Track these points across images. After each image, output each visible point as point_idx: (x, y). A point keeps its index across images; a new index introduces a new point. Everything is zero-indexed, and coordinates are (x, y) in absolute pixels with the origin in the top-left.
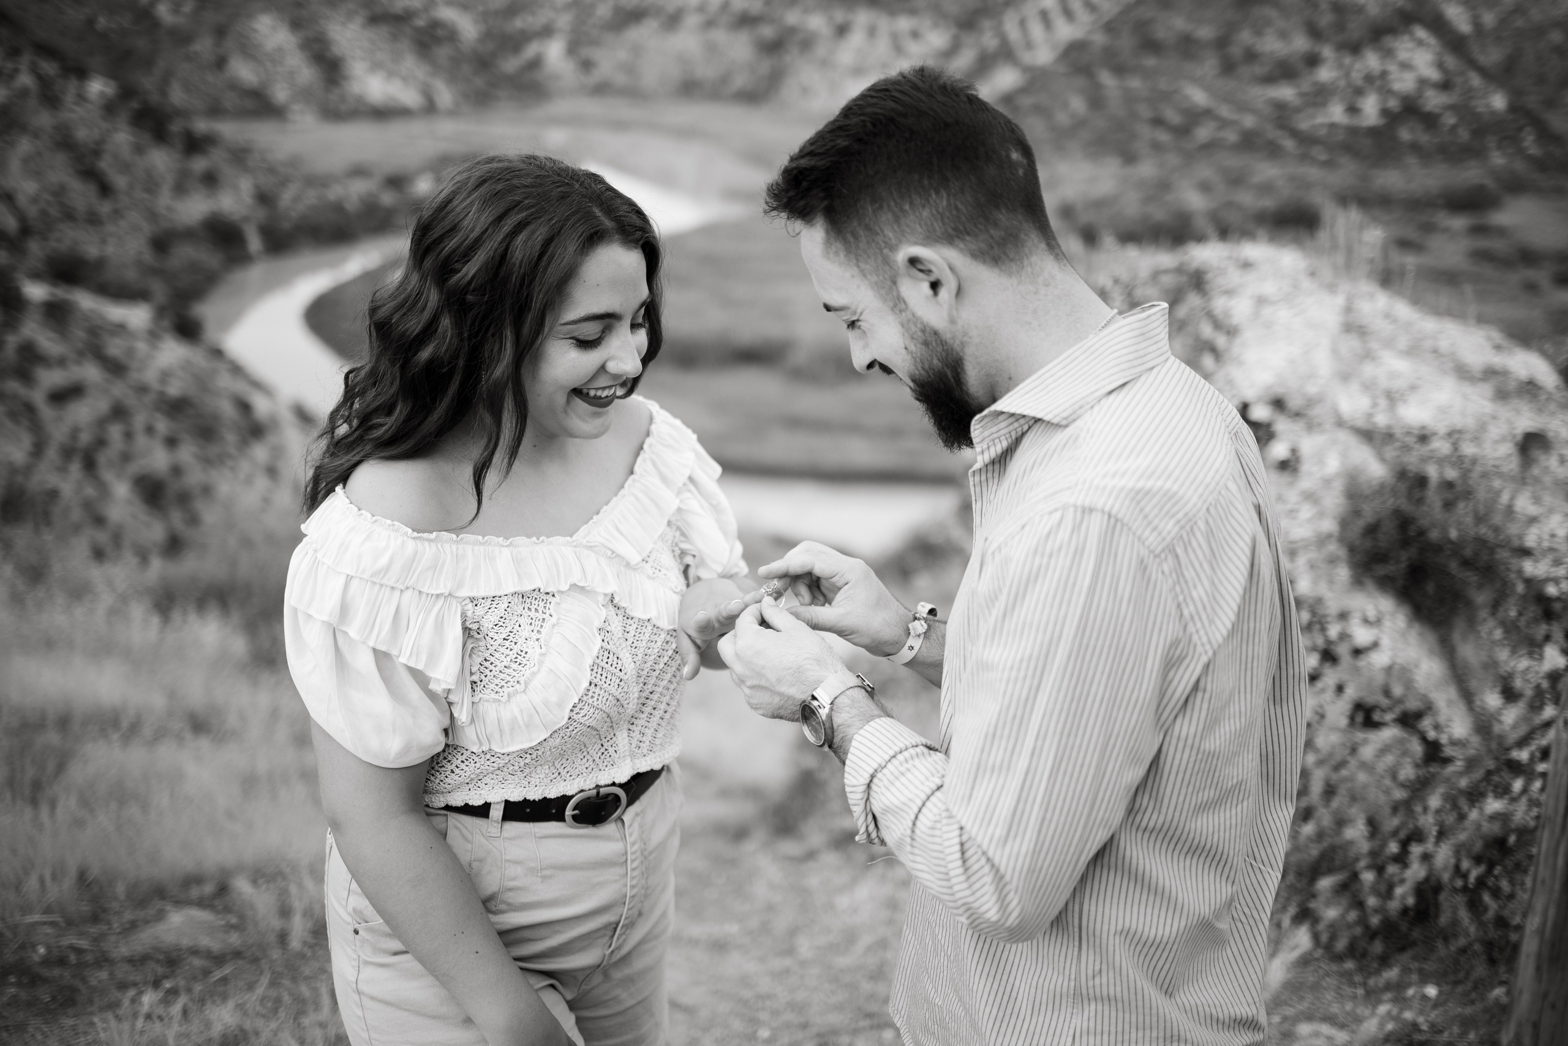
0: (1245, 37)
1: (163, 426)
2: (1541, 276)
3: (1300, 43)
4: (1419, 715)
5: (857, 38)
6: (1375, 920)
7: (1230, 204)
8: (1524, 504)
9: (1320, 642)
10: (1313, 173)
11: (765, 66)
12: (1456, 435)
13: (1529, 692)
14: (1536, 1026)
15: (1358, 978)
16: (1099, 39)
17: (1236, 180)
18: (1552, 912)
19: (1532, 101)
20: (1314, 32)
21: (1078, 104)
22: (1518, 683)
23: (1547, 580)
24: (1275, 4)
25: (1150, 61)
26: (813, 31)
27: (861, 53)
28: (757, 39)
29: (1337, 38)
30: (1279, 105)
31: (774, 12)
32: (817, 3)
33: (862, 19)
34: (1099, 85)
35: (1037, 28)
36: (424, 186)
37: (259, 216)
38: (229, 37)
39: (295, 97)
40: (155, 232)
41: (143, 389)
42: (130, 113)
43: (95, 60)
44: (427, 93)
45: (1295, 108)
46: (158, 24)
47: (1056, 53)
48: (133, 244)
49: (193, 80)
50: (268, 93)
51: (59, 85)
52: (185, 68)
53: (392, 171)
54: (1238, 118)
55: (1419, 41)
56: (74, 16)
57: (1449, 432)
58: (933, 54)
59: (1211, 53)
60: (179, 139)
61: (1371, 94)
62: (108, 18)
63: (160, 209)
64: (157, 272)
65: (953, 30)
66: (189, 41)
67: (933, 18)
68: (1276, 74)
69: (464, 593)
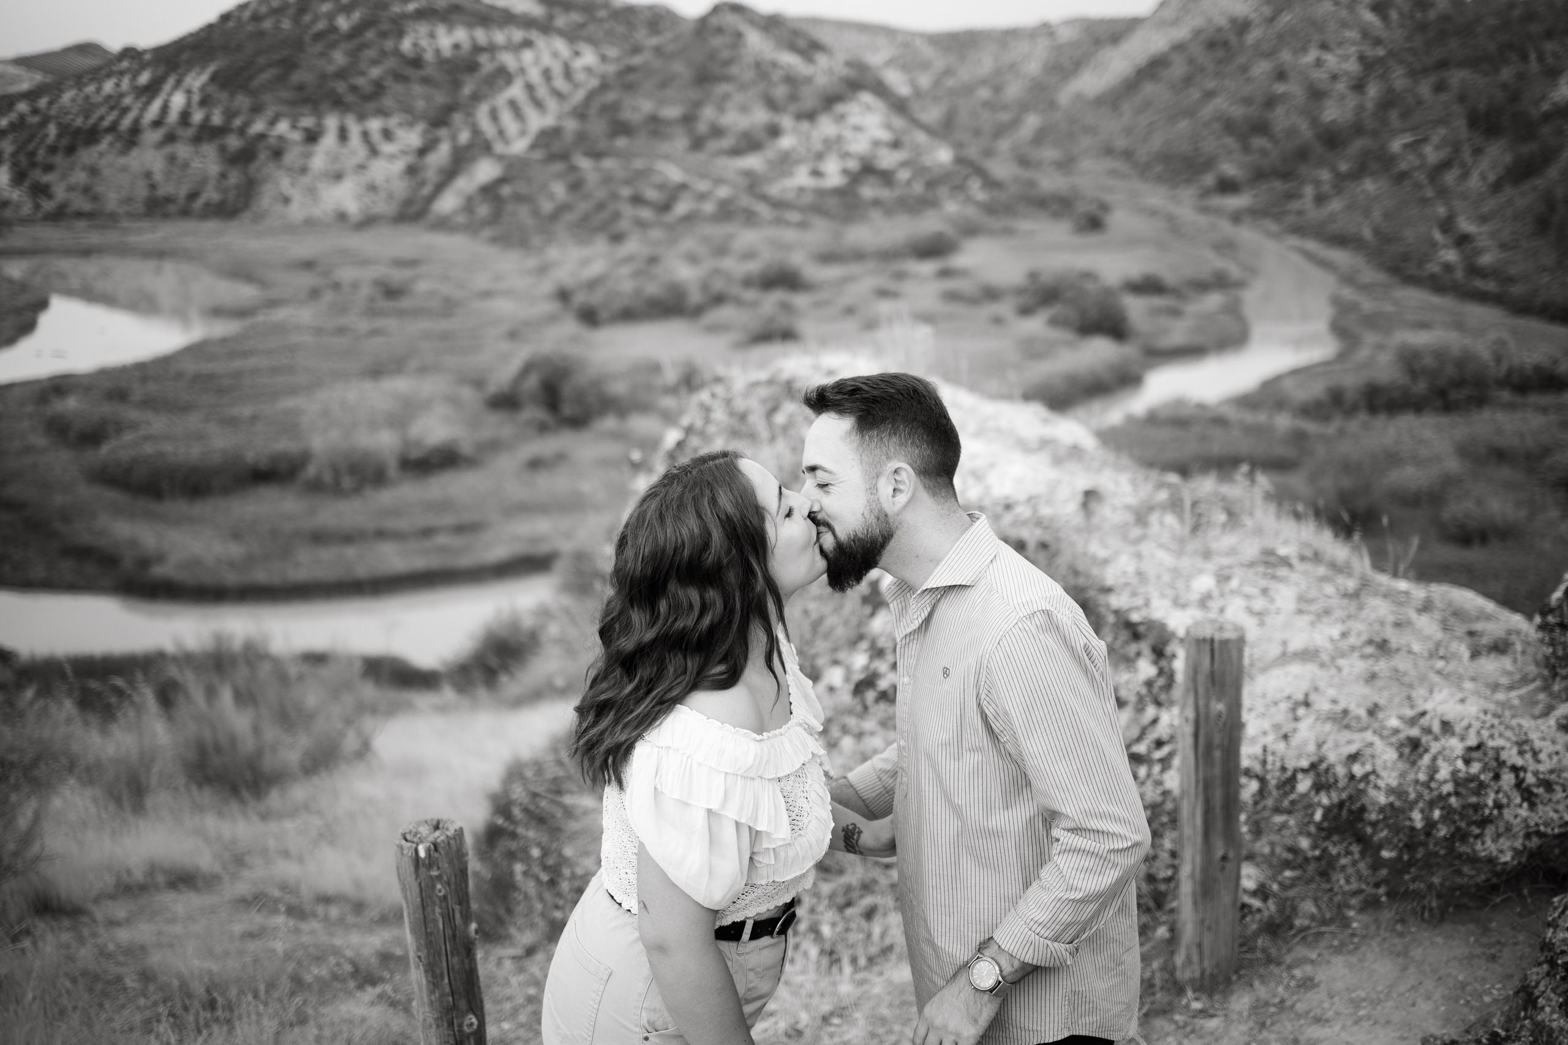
0: (708, 113)
2: (1005, 308)
3: (760, 116)
5: (329, 140)
7: (716, 272)
10: (790, 235)
11: (235, 177)
12: (1031, 500)
13: (1133, 699)
16: (571, 125)
17: (721, 250)
18: (1198, 859)
19: (972, 152)
20: (772, 105)
21: (559, 189)
22: (1123, 693)
23: (1130, 609)
24: (727, 79)
25: (621, 142)
26: (281, 138)
27: (335, 158)
28: (223, 149)
29: (793, 108)
30: (749, 174)
31: (237, 122)
32: (284, 109)
33: (331, 122)
34: (573, 168)
35: (507, 118)
45: (762, 174)
47: (528, 141)
54: (713, 190)
55: (866, 104)
57: (1028, 499)
58: (406, 151)
59: (680, 131)
61: (831, 158)
65: (421, 126)
67: (404, 118)
68: (740, 146)
69: (781, 774)
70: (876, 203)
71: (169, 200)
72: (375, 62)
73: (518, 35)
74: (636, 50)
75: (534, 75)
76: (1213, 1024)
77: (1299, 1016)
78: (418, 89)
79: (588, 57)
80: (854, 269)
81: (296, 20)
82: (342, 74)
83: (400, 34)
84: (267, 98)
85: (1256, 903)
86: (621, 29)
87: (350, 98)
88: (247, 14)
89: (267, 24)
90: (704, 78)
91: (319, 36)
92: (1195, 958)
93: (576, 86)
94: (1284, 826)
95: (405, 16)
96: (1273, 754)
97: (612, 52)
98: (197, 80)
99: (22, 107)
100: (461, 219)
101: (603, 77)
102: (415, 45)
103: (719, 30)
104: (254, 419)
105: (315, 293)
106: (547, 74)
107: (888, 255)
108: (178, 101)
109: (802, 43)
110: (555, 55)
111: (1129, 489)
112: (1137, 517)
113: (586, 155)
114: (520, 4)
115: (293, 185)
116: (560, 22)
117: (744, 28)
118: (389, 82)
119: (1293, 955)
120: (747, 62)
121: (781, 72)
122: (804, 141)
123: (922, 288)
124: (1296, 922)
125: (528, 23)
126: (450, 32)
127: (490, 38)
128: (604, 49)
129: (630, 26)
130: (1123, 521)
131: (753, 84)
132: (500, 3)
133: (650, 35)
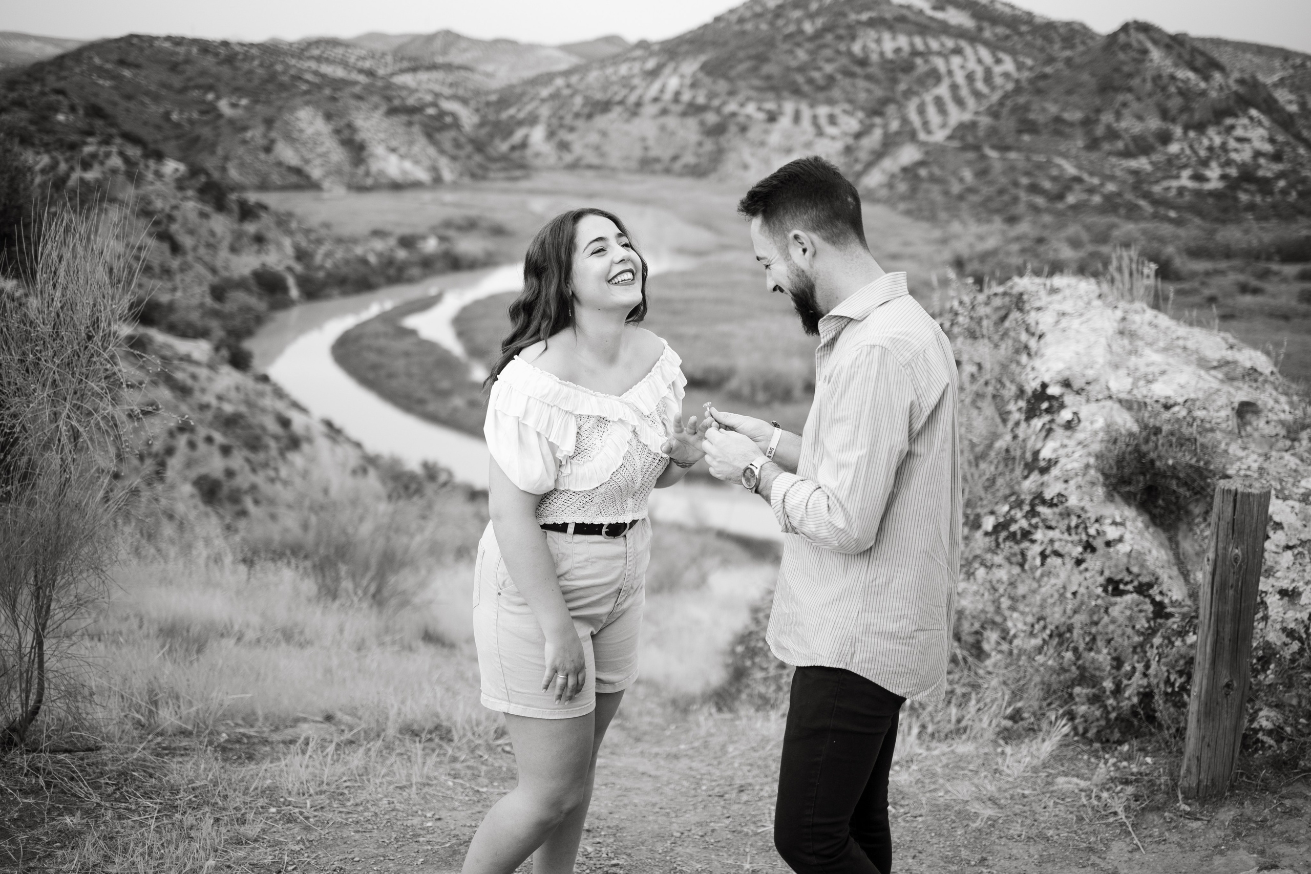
0: (1107, 118)
1: (219, 438)
3: (1154, 123)
4: (1150, 585)
5: (785, 122)
9: (1084, 537)
11: (709, 146)
12: (1190, 404)
14: (1199, 759)
15: (1100, 753)
16: (985, 121)
17: (1102, 237)
20: (1165, 114)
21: (968, 175)
24: (1130, 90)
25: (1026, 138)
26: (749, 117)
27: (787, 136)
28: (702, 123)
29: (1185, 117)
30: (1136, 173)
31: (716, 103)
32: (753, 93)
33: (789, 107)
34: (983, 157)
35: (932, 111)
36: (431, 245)
37: (299, 268)
38: (278, 124)
39: (328, 174)
40: (215, 280)
41: (204, 407)
42: (198, 185)
43: (170, 146)
44: (435, 170)
45: (1148, 174)
46: (220, 116)
47: (947, 132)
48: (197, 290)
49: (248, 159)
50: (308, 169)
51: (142, 166)
52: (241, 151)
53: (406, 231)
54: (1102, 185)
55: (1251, 118)
56: (154, 110)
57: (1186, 401)
58: (846, 134)
59: (1079, 132)
60: (235, 208)
61: (1214, 164)
62: (181, 112)
63: (219, 263)
64: (216, 314)
65: (860, 115)
66: (245, 129)
67: (847, 107)
68: (1132, 146)
69: (577, 412)
70: (1251, 207)
71: (657, 160)
72: (829, 60)
73: (950, 43)
74: (1051, 60)
75: (960, 78)
76: (1195, 825)
77: (1275, 834)
78: (861, 83)
79: (1008, 65)
80: (1223, 265)
81: (772, 24)
82: (801, 69)
83: (853, 38)
84: (741, 84)
85: (1270, 741)
86: (1039, 42)
87: (806, 88)
88: (734, 18)
89: (749, 26)
90: (1106, 88)
91: (788, 37)
92: (1194, 770)
93: (993, 88)
95: (859, 22)
97: (1029, 62)
98: (690, 67)
99: (560, 82)
100: (884, 193)
101: (1017, 81)
102: (864, 48)
103: (1126, 47)
104: (696, 337)
106: (970, 77)
107: (1254, 255)
108: (673, 83)
109: (1200, 61)
110: (980, 61)
111: (1287, 408)
112: (1289, 432)
113: (994, 147)
114: (955, 17)
115: (753, 155)
116: (987, 34)
117: (1149, 45)
118: (839, 77)
119: (1290, 788)
120: (1149, 75)
121: (1180, 85)
122: (1191, 147)
123: (1283, 287)
124: (1302, 763)
125: (960, 33)
126: (894, 38)
127: (926, 45)
128: (1021, 59)
129: (1048, 40)
130: (1274, 433)
131: (1150, 95)
132: (939, 15)
133: (1064, 48)
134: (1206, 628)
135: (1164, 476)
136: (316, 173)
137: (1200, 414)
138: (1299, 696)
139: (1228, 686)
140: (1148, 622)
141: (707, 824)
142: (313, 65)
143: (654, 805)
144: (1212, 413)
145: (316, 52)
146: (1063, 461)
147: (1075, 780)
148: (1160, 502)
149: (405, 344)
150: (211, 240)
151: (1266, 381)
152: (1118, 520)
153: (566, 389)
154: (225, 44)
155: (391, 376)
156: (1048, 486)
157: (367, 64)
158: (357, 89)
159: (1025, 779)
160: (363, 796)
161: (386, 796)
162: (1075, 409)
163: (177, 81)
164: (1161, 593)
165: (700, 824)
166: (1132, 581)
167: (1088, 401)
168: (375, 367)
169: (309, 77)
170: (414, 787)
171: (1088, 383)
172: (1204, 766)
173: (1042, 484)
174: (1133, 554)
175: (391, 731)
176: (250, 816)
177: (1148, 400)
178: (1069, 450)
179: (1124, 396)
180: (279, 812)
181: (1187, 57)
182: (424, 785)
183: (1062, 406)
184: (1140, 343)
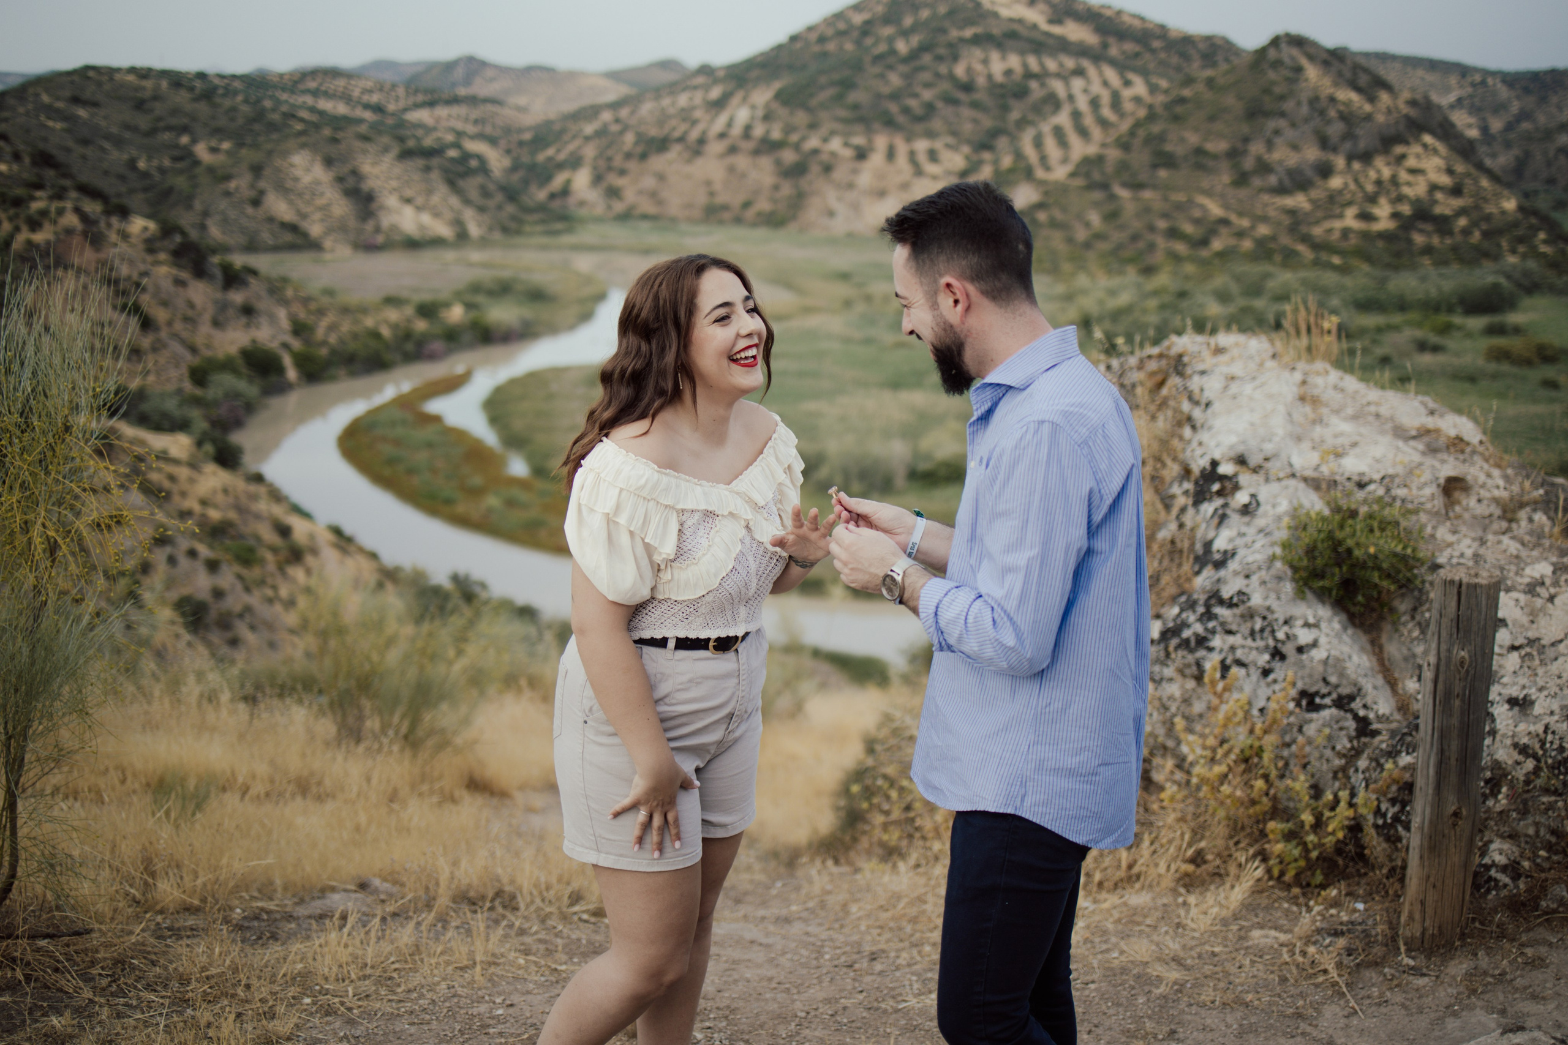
0: (1257, 148)
3: (1312, 153)
4: (1352, 698)
5: (877, 159)
6: (1314, 854)
8: (1443, 533)
9: (1271, 643)
10: (1330, 279)
11: (787, 189)
12: (1388, 481)
14: (1423, 903)
15: (1301, 900)
16: (1114, 154)
17: (1254, 289)
19: (1543, 203)
20: (1324, 143)
21: (1095, 218)
24: (1282, 114)
25: (1163, 173)
26: (833, 154)
27: (880, 176)
28: (778, 163)
29: (1348, 146)
30: (1292, 212)
31: (794, 138)
32: (837, 126)
33: (881, 142)
34: (1113, 197)
35: (1050, 144)
36: (456, 314)
37: (296, 344)
38: (267, 172)
39: (329, 231)
40: (196, 361)
41: (185, 515)
42: (172, 247)
43: (136, 201)
44: (458, 224)
45: (1306, 214)
46: (197, 163)
47: (1068, 168)
48: (173, 373)
49: (232, 214)
50: (305, 225)
51: (102, 224)
52: (223, 204)
53: (426, 297)
54: (1253, 228)
55: (1425, 146)
56: (117, 156)
57: (1383, 478)
58: (949, 173)
59: (1224, 165)
60: (218, 273)
61: (1383, 200)
62: (150, 158)
63: (199, 340)
64: (197, 401)
65: (966, 149)
66: (228, 178)
67: (950, 140)
68: (1287, 182)
69: (680, 506)
70: (1428, 250)
71: (725, 208)
72: (927, 85)
73: (1070, 63)
74: (1189, 81)
75: (1082, 104)
76: (1422, 982)
77: (1516, 990)
78: (966, 112)
79: (1139, 88)
80: (1397, 319)
81: (858, 43)
82: (895, 96)
83: (955, 58)
84: (823, 115)
85: (1504, 879)
86: (1175, 60)
87: (901, 119)
88: (813, 36)
89: (831, 47)
90: (1255, 113)
91: (878, 58)
93: (1122, 115)
94: (1551, 807)
95: (962, 40)
96: (1553, 733)
97: (1164, 84)
98: (762, 96)
99: (606, 116)
101: (1151, 107)
102: (969, 70)
103: (1277, 64)
105: (848, 304)
106: (1095, 103)
107: (1432, 307)
108: (743, 115)
109: (1363, 80)
110: (1105, 84)
111: (1501, 483)
112: (1504, 511)
113: (1125, 185)
114: (1075, 32)
115: (839, 199)
116: (1114, 51)
117: (1304, 62)
118: (940, 105)
119: (1531, 934)
120: (1304, 97)
121: (1342, 108)
122: (1356, 181)
123: (1468, 344)
124: (1544, 904)
125: (1081, 51)
126: (1004, 58)
127: (1042, 65)
128: (1155, 80)
129: (1185, 57)
130: (1487, 513)
131: (1306, 120)
132: (1056, 30)
133: (1204, 67)
134: (1428, 746)
135: (1363, 566)
136: (315, 230)
137: (1401, 492)
138: (1537, 824)
139: (1456, 814)
140: (1351, 741)
141: (837, 1001)
142: (309, 100)
143: (770, 979)
144: (1415, 492)
145: (312, 85)
146: (1241, 553)
147: (1273, 933)
148: (1360, 598)
149: (428, 433)
150: (190, 313)
151: (1474, 452)
152: (1311, 620)
153: (665, 479)
154: (202, 76)
155: (411, 471)
156: (1225, 582)
157: (375, 98)
158: (363, 129)
159: (1214, 934)
160: (416, 980)
161: (444, 979)
162: (1253, 491)
163: (143, 122)
164: (1365, 706)
165: (828, 1001)
166: (1329, 694)
167: (1267, 480)
168: (391, 462)
169: (304, 114)
170: (478, 968)
171: (1267, 459)
172: (1429, 911)
173: (1219, 580)
174: (1331, 661)
175: (443, 900)
176: (281, 1009)
177: (1338, 478)
178: (1248, 539)
179: (1309, 473)
180: (314, 1003)
181: (1348, 74)
182: (490, 964)
183: (1237, 487)
184: (1324, 411)
